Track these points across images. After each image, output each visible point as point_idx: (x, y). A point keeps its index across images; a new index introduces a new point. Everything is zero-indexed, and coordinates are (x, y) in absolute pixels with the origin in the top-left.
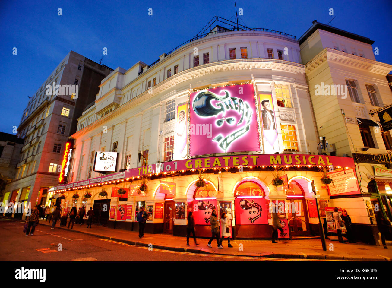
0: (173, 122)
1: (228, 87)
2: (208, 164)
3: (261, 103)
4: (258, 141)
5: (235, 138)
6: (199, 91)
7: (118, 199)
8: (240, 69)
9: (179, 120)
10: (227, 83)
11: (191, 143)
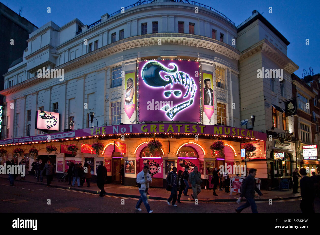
0: (120, 88)
1: (176, 61)
2: (162, 129)
3: (204, 81)
4: (200, 114)
5: (180, 110)
6: (148, 61)
7: (64, 155)
8: (188, 44)
9: (127, 88)
10: (176, 56)
11: (140, 109)
